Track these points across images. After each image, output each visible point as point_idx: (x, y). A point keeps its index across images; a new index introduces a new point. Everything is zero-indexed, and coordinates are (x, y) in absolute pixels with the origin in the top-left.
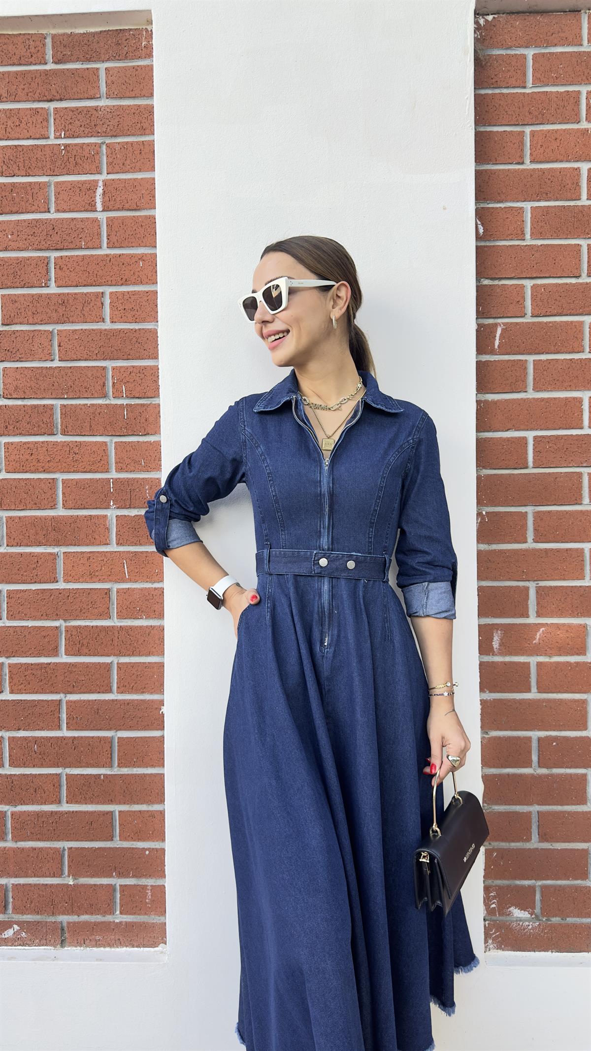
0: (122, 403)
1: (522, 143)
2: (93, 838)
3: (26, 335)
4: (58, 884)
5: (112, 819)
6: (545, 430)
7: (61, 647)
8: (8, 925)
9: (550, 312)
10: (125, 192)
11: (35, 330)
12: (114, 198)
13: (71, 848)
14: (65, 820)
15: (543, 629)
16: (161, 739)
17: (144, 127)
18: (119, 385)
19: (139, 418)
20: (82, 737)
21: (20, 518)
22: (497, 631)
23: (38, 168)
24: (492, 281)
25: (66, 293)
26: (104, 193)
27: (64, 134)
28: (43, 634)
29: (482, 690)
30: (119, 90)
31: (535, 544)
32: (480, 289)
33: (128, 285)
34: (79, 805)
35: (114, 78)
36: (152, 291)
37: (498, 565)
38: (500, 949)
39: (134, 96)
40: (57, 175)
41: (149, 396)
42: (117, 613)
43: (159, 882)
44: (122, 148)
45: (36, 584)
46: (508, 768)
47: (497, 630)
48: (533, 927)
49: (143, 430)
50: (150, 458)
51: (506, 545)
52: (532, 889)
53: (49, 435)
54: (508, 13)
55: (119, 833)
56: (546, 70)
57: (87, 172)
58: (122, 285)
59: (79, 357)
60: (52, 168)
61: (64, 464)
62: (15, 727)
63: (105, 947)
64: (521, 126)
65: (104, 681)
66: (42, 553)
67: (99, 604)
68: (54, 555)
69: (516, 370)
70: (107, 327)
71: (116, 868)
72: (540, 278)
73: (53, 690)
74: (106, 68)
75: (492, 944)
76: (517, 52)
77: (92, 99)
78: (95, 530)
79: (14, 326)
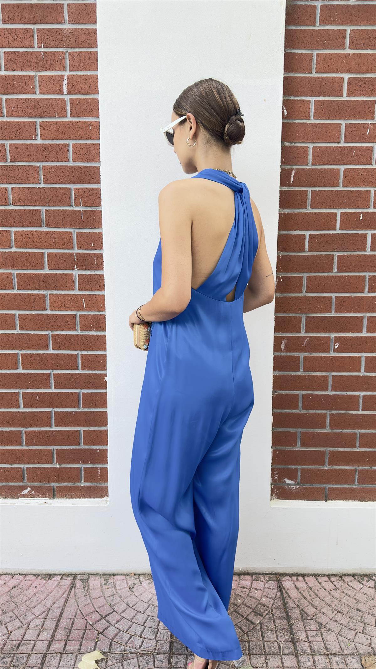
0: (80, 209)
1: (311, 61)
2: (69, 444)
3: (24, 168)
4: (51, 467)
5: (79, 434)
6: (316, 230)
7: (50, 345)
8: (25, 488)
9: (322, 163)
10: (81, 83)
11: (29, 166)
12: (74, 87)
13: (58, 449)
14: (54, 435)
15: (308, 339)
16: (105, 394)
17: (91, 43)
18: (78, 199)
19: (90, 218)
20: (62, 393)
21: (24, 274)
22: (284, 341)
23: (28, 66)
24: (290, 144)
25: (47, 144)
26: (68, 83)
27: (44, 45)
28: (40, 338)
29: (274, 370)
30: (76, 18)
31: (306, 294)
32: (283, 147)
33: (83, 140)
34: (62, 427)
35: (73, 11)
36: (97, 144)
37: (286, 305)
38: (279, 499)
39: (85, 22)
40: (40, 71)
41: (96, 205)
42: (80, 328)
43: (104, 466)
44: (78, 55)
45: (34, 311)
46: (286, 409)
47: (284, 339)
48: (296, 489)
49: (93, 226)
50: (96, 242)
51: (291, 294)
52: (296, 470)
53: (39, 227)
55: (83, 441)
56: (328, 16)
57: (57, 70)
58: (79, 139)
59: (55, 182)
60: (37, 66)
61: (48, 244)
62: (26, 387)
63: (76, 498)
64: (311, 50)
65: (74, 364)
66: (37, 294)
67: (70, 322)
68: (44, 295)
69: (301, 196)
70: (71, 165)
71: (81, 459)
72: (317, 142)
73: (46, 367)
74: (68, 4)
75: (275, 496)
76: (312, 4)
77: (59, 23)
78: (66, 282)
79: (18, 162)
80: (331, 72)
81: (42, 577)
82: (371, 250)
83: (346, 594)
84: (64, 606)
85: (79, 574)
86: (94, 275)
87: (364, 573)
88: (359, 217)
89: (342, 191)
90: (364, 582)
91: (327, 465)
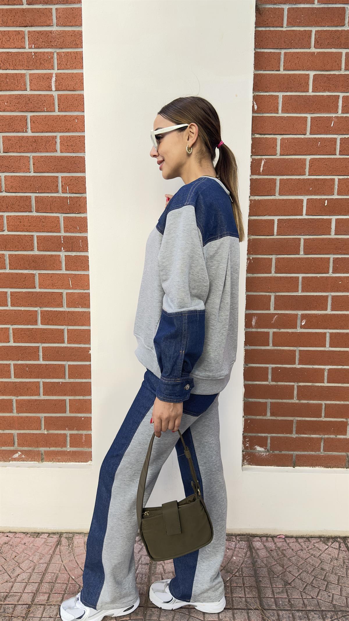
0: (67, 196)
1: (279, 59)
3: (16, 159)
4: (39, 434)
5: (65, 403)
6: (284, 216)
7: (38, 321)
8: (16, 452)
9: (289, 153)
10: (67, 80)
11: (21, 156)
12: (61, 84)
13: (45, 416)
14: (42, 403)
15: (277, 316)
16: (90, 366)
17: (77, 44)
18: (65, 186)
19: (76, 204)
20: (50, 364)
21: (16, 255)
22: (254, 317)
23: (20, 65)
24: (260, 136)
25: (36, 136)
26: (56, 81)
27: (34, 46)
28: (30, 314)
29: (245, 344)
30: (63, 21)
31: (275, 274)
32: (253, 139)
33: (70, 132)
34: (49, 397)
35: (60, 14)
36: (82, 136)
37: (257, 284)
38: (250, 465)
39: (71, 25)
40: (30, 70)
41: (81, 192)
42: (66, 304)
43: (89, 432)
44: (65, 55)
45: (25, 289)
46: (257, 381)
47: (255, 316)
48: (266, 456)
49: (78, 211)
50: (81, 225)
51: (261, 274)
52: (266, 438)
53: (29, 212)
55: (69, 409)
56: (294, 18)
57: (46, 69)
58: (66, 132)
59: (44, 171)
60: (28, 66)
61: (38, 228)
62: (17, 359)
63: (62, 462)
64: (279, 50)
65: (60, 338)
66: (27, 274)
67: (57, 300)
68: (34, 274)
69: (270, 184)
70: (59, 155)
71: (67, 426)
72: (285, 134)
73: (35, 341)
74: (56, 9)
75: (246, 462)
76: (280, 7)
77: (48, 26)
78: (54, 263)
79: (10, 153)
80: (297, 70)
81: (31, 535)
82: (335, 234)
83: (312, 555)
84: (50, 560)
85: (65, 533)
86: (80, 256)
87: (330, 535)
88: (323, 203)
89: (309, 179)
90: (329, 544)
91: (294, 432)
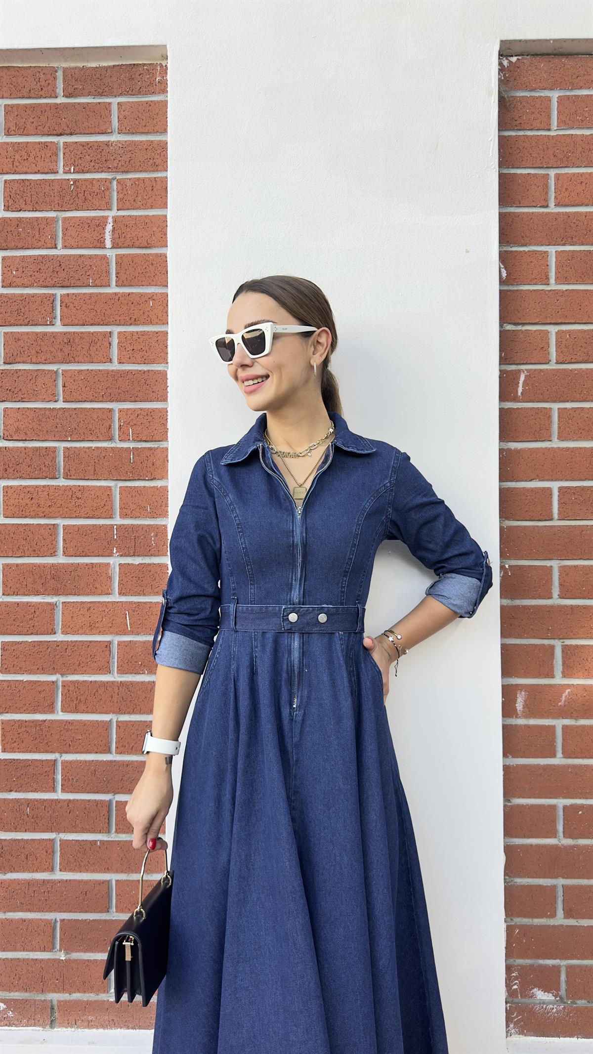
0: (128, 446)
1: (546, 186)
2: (87, 909)
3: (29, 375)
4: (49, 959)
5: (108, 888)
6: (571, 480)
7: (57, 704)
9: (575, 359)
10: (136, 229)
11: (38, 370)
12: (123, 235)
13: (64, 920)
14: (58, 889)
15: (569, 690)
17: (157, 164)
18: (126, 428)
19: (146, 462)
20: (78, 800)
21: (17, 565)
22: (521, 692)
23: (45, 203)
24: (515, 327)
25: (72, 332)
26: (114, 229)
27: (74, 169)
28: (39, 689)
29: (505, 754)
30: (131, 125)
31: (561, 600)
32: (503, 334)
33: (137, 325)
34: (73, 873)
35: (126, 113)
36: (162, 332)
37: (522, 622)
38: (522, 1035)
39: (147, 131)
40: (65, 211)
41: (157, 439)
42: (118, 667)
44: (133, 183)
45: (32, 636)
46: (531, 838)
47: (521, 690)
48: (557, 1012)
49: (150, 475)
50: (156, 504)
51: (530, 601)
52: (557, 969)
53: (51, 478)
54: (532, 55)
55: (116, 904)
56: (572, 113)
57: (96, 208)
58: (131, 324)
59: (84, 399)
60: (60, 203)
61: (66, 510)
62: (7, 788)
63: (97, 1028)
64: (546, 169)
65: (102, 741)
66: (40, 603)
67: (98, 657)
68: (53, 605)
69: (540, 418)
70: (115, 369)
72: (565, 323)
73: (48, 748)
74: (118, 103)
75: (515, 1028)
76: (542, 94)
77: (103, 133)
78: (96, 580)
79: (17, 364)
80: (582, 205)
86: (150, 565)
